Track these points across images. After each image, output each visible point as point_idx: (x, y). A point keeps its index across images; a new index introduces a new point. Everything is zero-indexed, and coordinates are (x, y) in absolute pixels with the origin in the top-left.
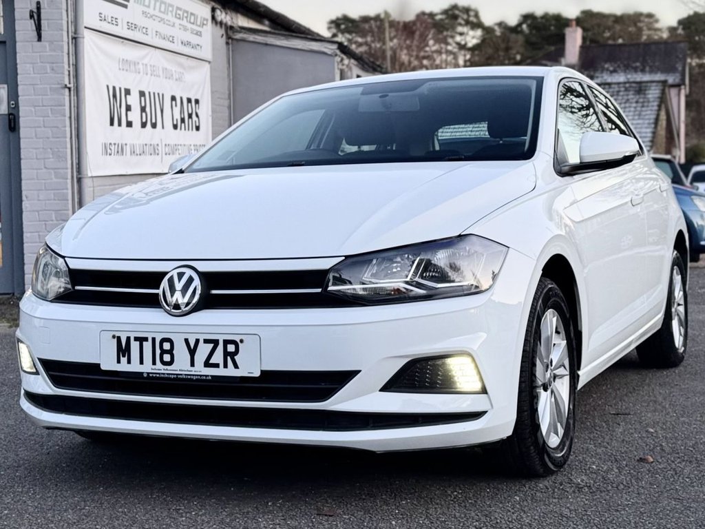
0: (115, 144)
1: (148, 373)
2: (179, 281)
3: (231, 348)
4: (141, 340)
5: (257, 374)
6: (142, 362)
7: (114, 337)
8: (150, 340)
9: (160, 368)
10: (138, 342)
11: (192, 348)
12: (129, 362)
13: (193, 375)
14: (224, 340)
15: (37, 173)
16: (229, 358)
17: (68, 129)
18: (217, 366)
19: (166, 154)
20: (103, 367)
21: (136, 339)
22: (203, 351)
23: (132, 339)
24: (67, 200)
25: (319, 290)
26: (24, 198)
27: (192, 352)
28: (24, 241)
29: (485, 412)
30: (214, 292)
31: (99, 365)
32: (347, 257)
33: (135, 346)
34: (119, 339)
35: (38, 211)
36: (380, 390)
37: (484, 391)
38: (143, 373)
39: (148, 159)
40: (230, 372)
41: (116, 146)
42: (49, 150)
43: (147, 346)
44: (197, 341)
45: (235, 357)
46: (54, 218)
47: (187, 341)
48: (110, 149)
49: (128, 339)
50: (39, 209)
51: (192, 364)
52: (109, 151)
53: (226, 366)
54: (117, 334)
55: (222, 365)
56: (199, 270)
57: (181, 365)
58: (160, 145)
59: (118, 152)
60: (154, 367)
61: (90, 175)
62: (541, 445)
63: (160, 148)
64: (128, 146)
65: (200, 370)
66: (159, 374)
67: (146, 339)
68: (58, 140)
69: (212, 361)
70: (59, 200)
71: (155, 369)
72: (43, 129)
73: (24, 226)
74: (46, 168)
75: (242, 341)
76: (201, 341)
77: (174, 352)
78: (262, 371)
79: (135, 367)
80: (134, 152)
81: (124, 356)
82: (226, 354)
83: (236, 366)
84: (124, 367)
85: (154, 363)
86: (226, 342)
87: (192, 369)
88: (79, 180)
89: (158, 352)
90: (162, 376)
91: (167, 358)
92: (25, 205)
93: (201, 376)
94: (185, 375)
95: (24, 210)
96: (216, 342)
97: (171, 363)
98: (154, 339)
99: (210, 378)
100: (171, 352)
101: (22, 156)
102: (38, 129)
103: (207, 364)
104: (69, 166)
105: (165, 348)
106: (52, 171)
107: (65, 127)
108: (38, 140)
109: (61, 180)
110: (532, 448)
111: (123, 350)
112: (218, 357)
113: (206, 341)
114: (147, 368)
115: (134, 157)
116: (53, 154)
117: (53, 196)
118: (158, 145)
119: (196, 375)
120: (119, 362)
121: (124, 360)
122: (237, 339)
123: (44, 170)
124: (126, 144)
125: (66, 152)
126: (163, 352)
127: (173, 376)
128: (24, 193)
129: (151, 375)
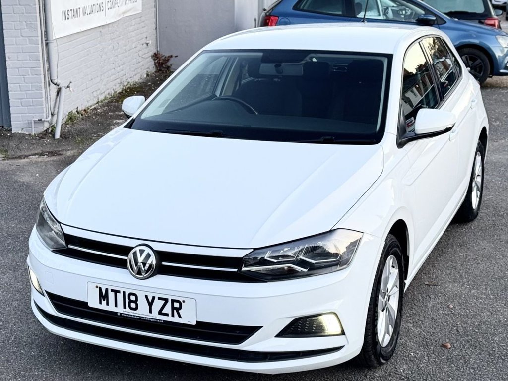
0: (71, 10)
1: (121, 313)
2: (141, 256)
3: (176, 305)
4: (116, 292)
5: (194, 323)
6: (116, 306)
7: (97, 287)
8: (122, 292)
9: (128, 311)
10: (114, 293)
11: (150, 301)
12: (108, 304)
13: (151, 319)
14: (172, 300)
15: (16, 39)
16: (175, 311)
17: (37, 6)
18: (167, 315)
19: (108, 9)
20: (90, 305)
21: (112, 290)
22: (158, 304)
23: (109, 291)
24: (39, 60)
25: (236, 270)
26: (7, 58)
27: (151, 304)
28: (9, 90)
29: (343, 346)
30: (164, 263)
31: (87, 303)
32: (255, 249)
33: (111, 295)
34: (100, 289)
35: (18, 68)
36: (275, 337)
37: (343, 333)
38: (117, 312)
39: (95, 15)
40: (176, 319)
41: (73, 11)
42: (24, 22)
43: (120, 296)
44: (154, 298)
45: (180, 311)
46: (30, 74)
47: (146, 297)
48: (68, 15)
49: (107, 290)
50: (19, 67)
51: (151, 312)
52: (67, 16)
53: (173, 316)
54: (99, 286)
55: (170, 314)
56: (154, 249)
57: (143, 311)
58: (104, 3)
59: (74, 16)
60: (124, 310)
61: (54, 38)
62: (378, 352)
63: (104, 6)
64: (81, 10)
65: (155, 316)
66: (128, 315)
67: (119, 292)
68: (30, 15)
69: (164, 311)
70: (33, 60)
71: (125, 311)
72: (19, 7)
73: (8, 79)
74: (22, 36)
75: (184, 301)
76: (156, 299)
77: (138, 302)
78: (197, 322)
79: (111, 308)
80: (85, 13)
81: (104, 300)
82: (173, 308)
83: (180, 317)
84: (103, 306)
85: (125, 307)
86: (173, 301)
87: (150, 314)
88: (47, 44)
89: (127, 301)
90: (130, 316)
91: (133, 305)
92: (8, 63)
93: (156, 320)
94: (146, 318)
95: (7, 67)
96: (166, 300)
97: (136, 309)
98: (124, 293)
99: (163, 322)
100: (136, 302)
101: (4, 28)
102: (14, 7)
103: (160, 313)
104: (40, 35)
105: (132, 300)
106: (27, 38)
107: (35, 5)
108: (16, 15)
109: (34, 45)
110: (372, 356)
111: (103, 296)
112: (168, 309)
113: (160, 298)
114: (120, 309)
115: (86, 16)
116: (27, 26)
117: (28, 58)
118: (102, 3)
119: (153, 319)
120: (101, 303)
121: (104, 302)
122: (181, 299)
123: (21, 38)
124: (79, 9)
125: (37, 24)
126: (131, 301)
127: (137, 317)
128: (7, 55)
129: (122, 315)
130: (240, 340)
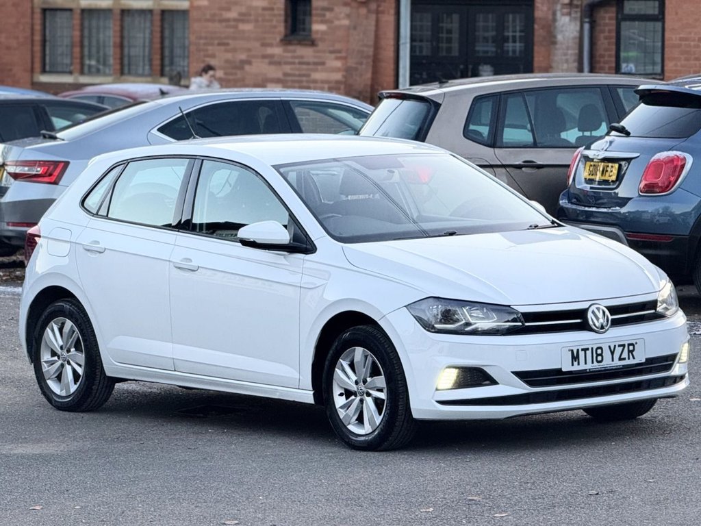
1: (589, 369)
2: (599, 313)
3: (631, 348)
4: (585, 350)
5: (644, 361)
6: (586, 363)
7: (569, 351)
8: (590, 350)
9: (596, 365)
10: (584, 352)
11: (612, 350)
12: (579, 364)
13: (613, 366)
16: (630, 354)
18: (624, 359)
20: (564, 370)
21: (582, 350)
22: (619, 350)
23: (580, 350)
25: (653, 311)
27: (612, 353)
31: (561, 369)
33: (582, 354)
34: (572, 351)
38: (586, 370)
40: (632, 362)
43: (589, 353)
44: (615, 346)
45: (634, 353)
47: (610, 347)
49: (578, 350)
51: (613, 360)
53: (629, 359)
54: (571, 348)
55: (627, 358)
56: (604, 305)
57: (608, 362)
65: (617, 363)
66: (595, 369)
67: (588, 349)
69: (622, 357)
71: (593, 366)
75: (636, 343)
76: (617, 346)
77: (603, 354)
78: (646, 358)
79: (582, 367)
81: (576, 361)
82: (629, 351)
83: (634, 358)
84: (576, 368)
85: (593, 363)
86: (629, 345)
89: (595, 355)
90: (597, 369)
91: (599, 358)
93: (617, 366)
94: (609, 367)
96: (623, 346)
97: (602, 361)
98: (592, 349)
99: (622, 367)
100: (601, 355)
103: (620, 359)
105: (598, 354)
111: (575, 358)
112: (625, 355)
113: (619, 346)
114: (589, 366)
119: (615, 366)
120: (573, 365)
121: (576, 363)
122: (634, 342)
126: (598, 355)
127: (603, 369)
129: (591, 370)
130: (669, 367)
